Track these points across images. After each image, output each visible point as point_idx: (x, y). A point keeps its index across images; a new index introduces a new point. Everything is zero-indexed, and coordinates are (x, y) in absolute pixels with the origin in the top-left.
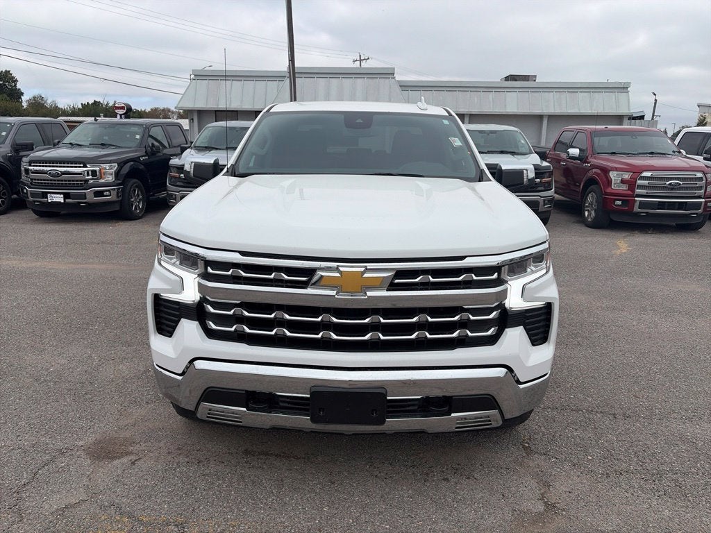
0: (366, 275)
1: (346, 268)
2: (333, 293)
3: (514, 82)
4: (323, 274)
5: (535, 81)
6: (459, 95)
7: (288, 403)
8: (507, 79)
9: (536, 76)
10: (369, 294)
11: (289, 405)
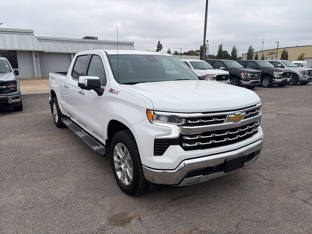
0: (241, 114)
1: (237, 113)
2: (232, 123)
3: (89, 40)
4: (230, 116)
5: (97, 39)
6: (67, 44)
7: (216, 168)
8: (85, 38)
9: (97, 38)
10: (241, 121)
11: (216, 169)
